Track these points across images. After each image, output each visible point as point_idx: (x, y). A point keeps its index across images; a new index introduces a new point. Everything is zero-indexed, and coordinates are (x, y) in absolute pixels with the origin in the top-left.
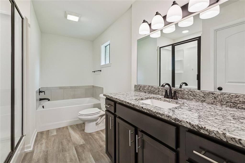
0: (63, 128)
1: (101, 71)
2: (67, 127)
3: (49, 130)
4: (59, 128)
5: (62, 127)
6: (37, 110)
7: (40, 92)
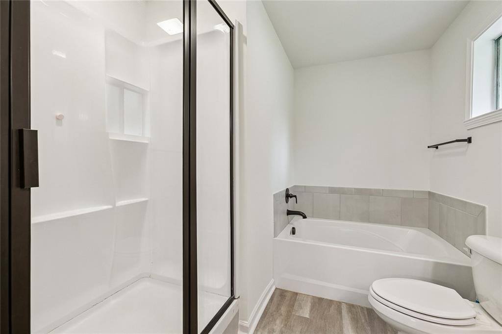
0: (331, 302)
1: (469, 140)
2: (339, 304)
3: (297, 294)
4: (321, 300)
5: (327, 299)
6: (276, 238)
7: (288, 196)
